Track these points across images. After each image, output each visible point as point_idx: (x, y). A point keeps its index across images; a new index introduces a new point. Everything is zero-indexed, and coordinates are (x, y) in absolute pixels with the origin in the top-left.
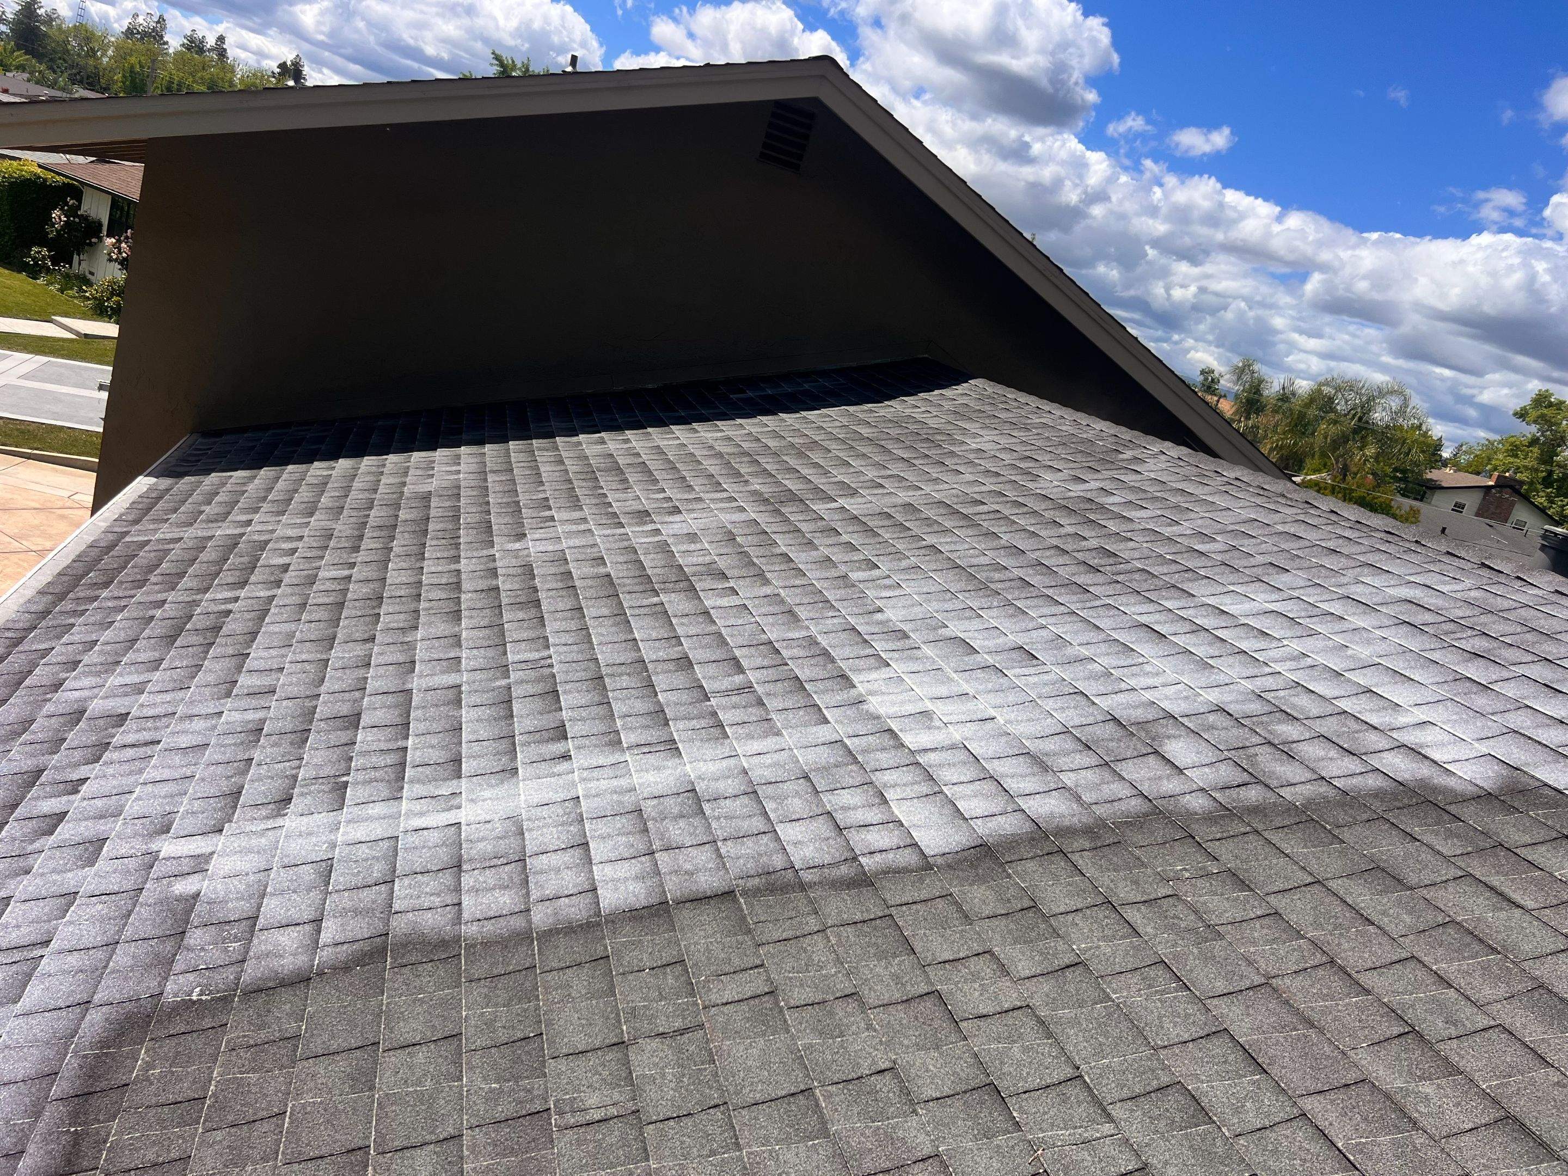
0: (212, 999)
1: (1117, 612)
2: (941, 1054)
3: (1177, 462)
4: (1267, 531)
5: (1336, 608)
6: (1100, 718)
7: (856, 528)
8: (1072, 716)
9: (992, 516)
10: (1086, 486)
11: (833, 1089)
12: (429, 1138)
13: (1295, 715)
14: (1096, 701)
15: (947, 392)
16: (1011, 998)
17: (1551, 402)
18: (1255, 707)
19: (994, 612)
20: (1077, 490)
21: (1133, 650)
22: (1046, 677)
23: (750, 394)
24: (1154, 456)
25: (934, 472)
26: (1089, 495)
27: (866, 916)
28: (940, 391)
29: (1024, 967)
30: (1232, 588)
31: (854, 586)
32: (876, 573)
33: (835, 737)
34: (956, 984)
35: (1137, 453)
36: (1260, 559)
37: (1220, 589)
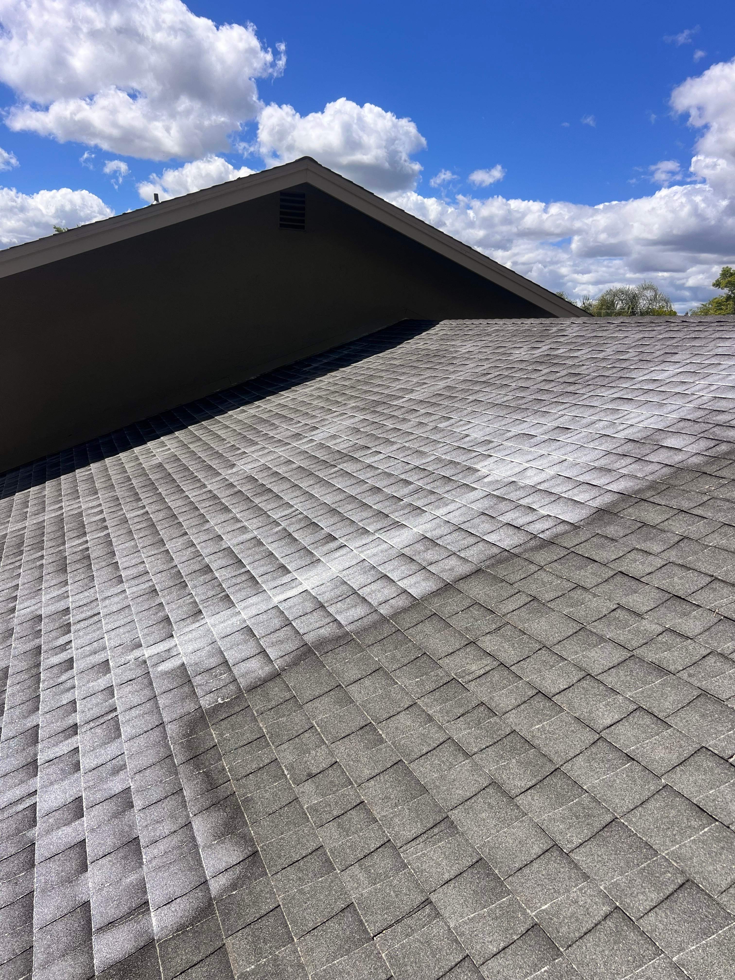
0: (231, 700)
1: (598, 397)
2: (639, 594)
3: (584, 325)
4: (653, 340)
5: (714, 361)
6: (623, 442)
7: (425, 405)
8: (607, 446)
9: (499, 378)
10: (541, 350)
11: (595, 623)
12: (399, 710)
13: (723, 410)
14: (616, 436)
15: (431, 331)
16: (659, 562)
17: (731, 273)
18: (700, 413)
19: (532, 417)
20: (537, 352)
21: (618, 410)
22: (581, 435)
23: (315, 365)
24: (569, 326)
25: (451, 368)
26: (546, 353)
27: (559, 556)
28: (426, 332)
29: (656, 548)
30: (653, 369)
31: (443, 430)
32: (452, 421)
33: (485, 494)
34: (627, 566)
35: (559, 327)
36: (658, 353)
37: (647, 371)
